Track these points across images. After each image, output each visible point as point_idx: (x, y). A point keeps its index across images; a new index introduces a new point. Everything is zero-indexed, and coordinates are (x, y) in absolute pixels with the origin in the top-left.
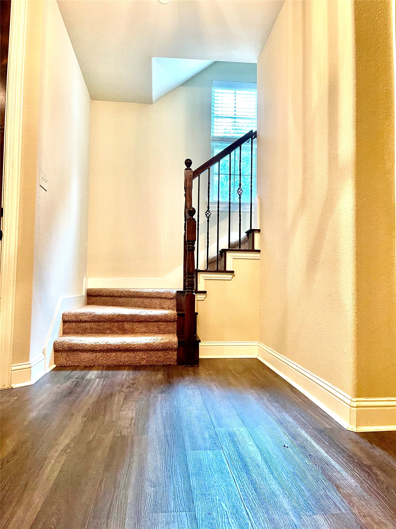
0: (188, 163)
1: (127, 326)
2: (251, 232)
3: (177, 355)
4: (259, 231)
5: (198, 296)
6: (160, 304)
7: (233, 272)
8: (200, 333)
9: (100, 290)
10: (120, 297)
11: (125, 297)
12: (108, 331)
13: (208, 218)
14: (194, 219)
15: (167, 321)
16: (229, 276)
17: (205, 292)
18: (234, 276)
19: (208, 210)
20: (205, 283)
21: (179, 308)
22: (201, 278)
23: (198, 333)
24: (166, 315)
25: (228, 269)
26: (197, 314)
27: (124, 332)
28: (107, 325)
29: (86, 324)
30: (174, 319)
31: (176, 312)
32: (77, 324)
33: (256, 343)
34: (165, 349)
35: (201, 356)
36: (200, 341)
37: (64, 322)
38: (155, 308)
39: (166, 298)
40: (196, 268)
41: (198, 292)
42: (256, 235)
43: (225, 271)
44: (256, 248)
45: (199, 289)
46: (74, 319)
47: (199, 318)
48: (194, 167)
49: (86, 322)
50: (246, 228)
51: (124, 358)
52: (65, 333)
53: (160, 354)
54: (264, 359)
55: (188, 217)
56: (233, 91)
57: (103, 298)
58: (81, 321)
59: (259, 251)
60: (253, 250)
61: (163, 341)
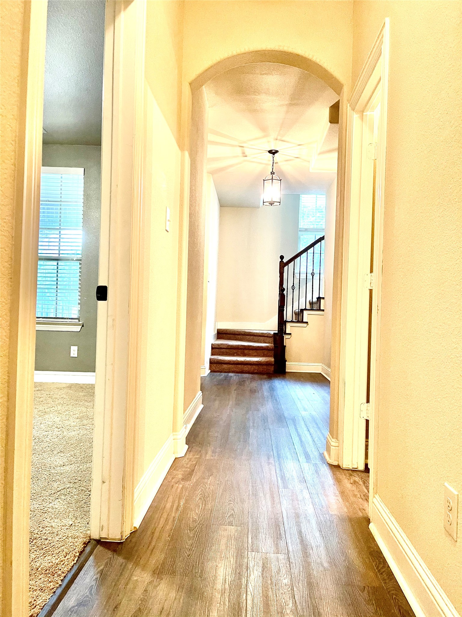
0: (282, 257)
1: (246, 351)
2: (319, 299)
3: (274, 368)
4: (323, 298)
5: (286, 336)
6: (264, 340)
7: (307, 322)
8: (287, 357)
9: (226, 330)
10: (239, 335)
11: (242, 335)
12: (236, 354)
13: (293, 290)
14: (284, 294)
15: (268, 350)
16: (305, 325)
17: (290, 334)
18: (308, 324)
19: (293, 285)
20: (291, 328)
21: (275, 342)
22: (288, 325)
23: (286, 357)
24: (267, 346)
25: (304, 321)
26: (285, 346)
27: (244, 355)
28: (235, 351)
29: (224, 350)
30: (272, 348)
31: (273, 345)
32: (219, 350)
33: (321, 364)
34: (267, 364)
35: (287, 371)
36: (286, 361)
37: (212, 348)
38: (261, 342)
39: (267, 337)
40: (285, 319)
41: (286, 334)
42: (322, 301)
43: (302, 322)
44: (322, 308)
45: (287, 332)
46: (217, 347)
47: (287, 348)
48: (285, 260)
49: (224, 348)
50: (316, 296)
51: (246, 368)
52: (212, 354)
53: (265, 367)
54: (324, 373)
55: (281, 292)
56: (315, 196)
57: (228, 335)
58: (221, 348)
59: (323, 310)
60: (320, 310)
61: (266, 360)
